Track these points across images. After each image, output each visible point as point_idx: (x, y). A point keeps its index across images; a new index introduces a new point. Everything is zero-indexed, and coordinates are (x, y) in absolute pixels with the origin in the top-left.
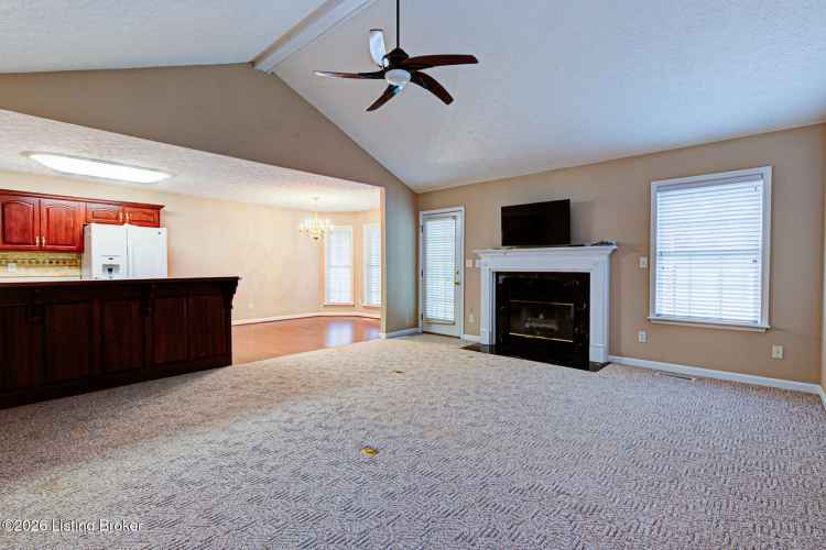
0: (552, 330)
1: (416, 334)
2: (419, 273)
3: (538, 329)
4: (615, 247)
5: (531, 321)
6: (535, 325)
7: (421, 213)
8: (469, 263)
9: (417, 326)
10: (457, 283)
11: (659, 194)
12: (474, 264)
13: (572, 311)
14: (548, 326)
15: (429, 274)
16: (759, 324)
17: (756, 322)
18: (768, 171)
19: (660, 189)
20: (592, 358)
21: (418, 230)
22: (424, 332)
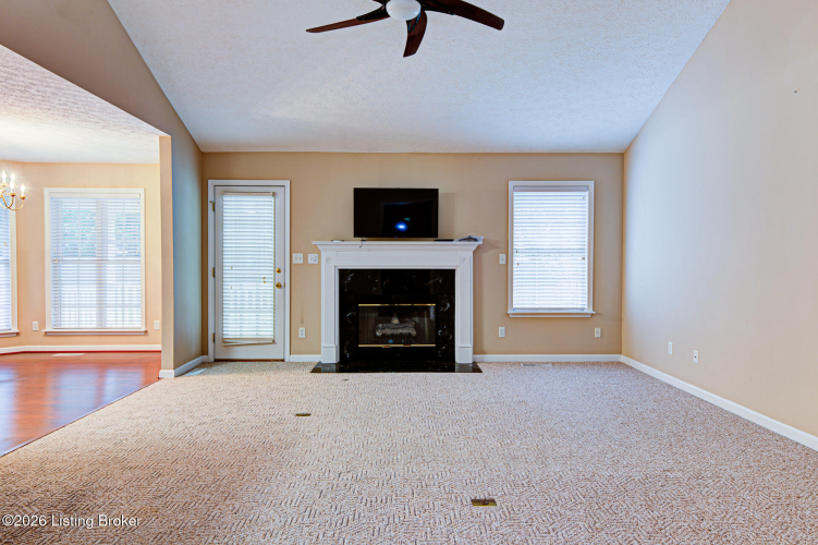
0: (410, 334)
2: (207, 273)
3: (393, 336)
4: (480, 243)
5: (383, 328)
6: (388, 332)
7: (211, 183)
8: (298, 258)
9: (204, 351)
10: (278, 286)
11: (515, 194)
12: (305, 259)
13: (432, 311)
14: (405, 331)
16: (585, 311)
17: (583, 309)
18: (591, 184)
19: (517, 189)
20: (458, 360)
21: (205, 206)
22: (216, 360)
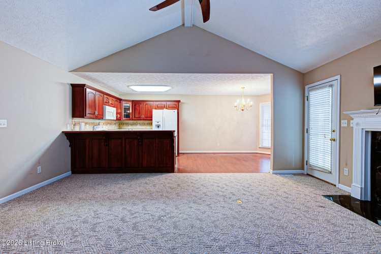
1: (302, 174)
2: (304, 131)
7: (306, 87)
8: (344, 123)
9: (303, 169)
10: (333, 140)
12: (349, 123)
15: (311, 131)
21: (304, 99)
22: (308, 175)
